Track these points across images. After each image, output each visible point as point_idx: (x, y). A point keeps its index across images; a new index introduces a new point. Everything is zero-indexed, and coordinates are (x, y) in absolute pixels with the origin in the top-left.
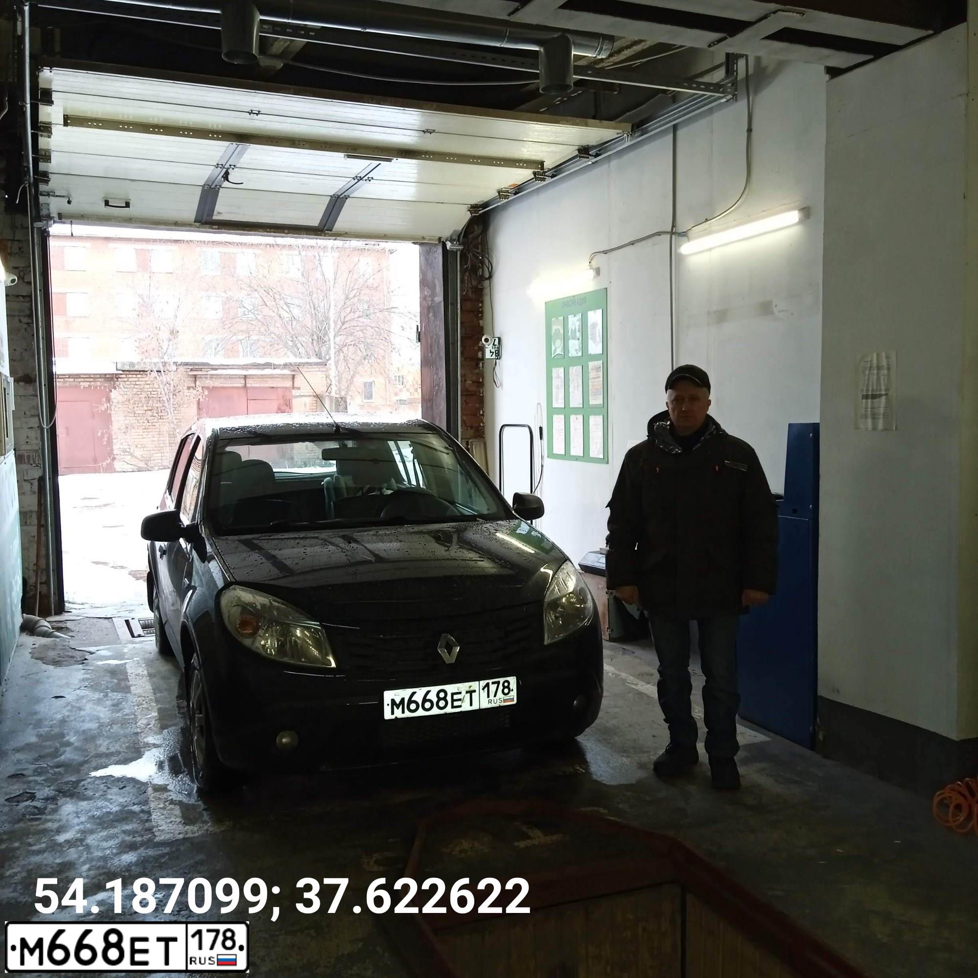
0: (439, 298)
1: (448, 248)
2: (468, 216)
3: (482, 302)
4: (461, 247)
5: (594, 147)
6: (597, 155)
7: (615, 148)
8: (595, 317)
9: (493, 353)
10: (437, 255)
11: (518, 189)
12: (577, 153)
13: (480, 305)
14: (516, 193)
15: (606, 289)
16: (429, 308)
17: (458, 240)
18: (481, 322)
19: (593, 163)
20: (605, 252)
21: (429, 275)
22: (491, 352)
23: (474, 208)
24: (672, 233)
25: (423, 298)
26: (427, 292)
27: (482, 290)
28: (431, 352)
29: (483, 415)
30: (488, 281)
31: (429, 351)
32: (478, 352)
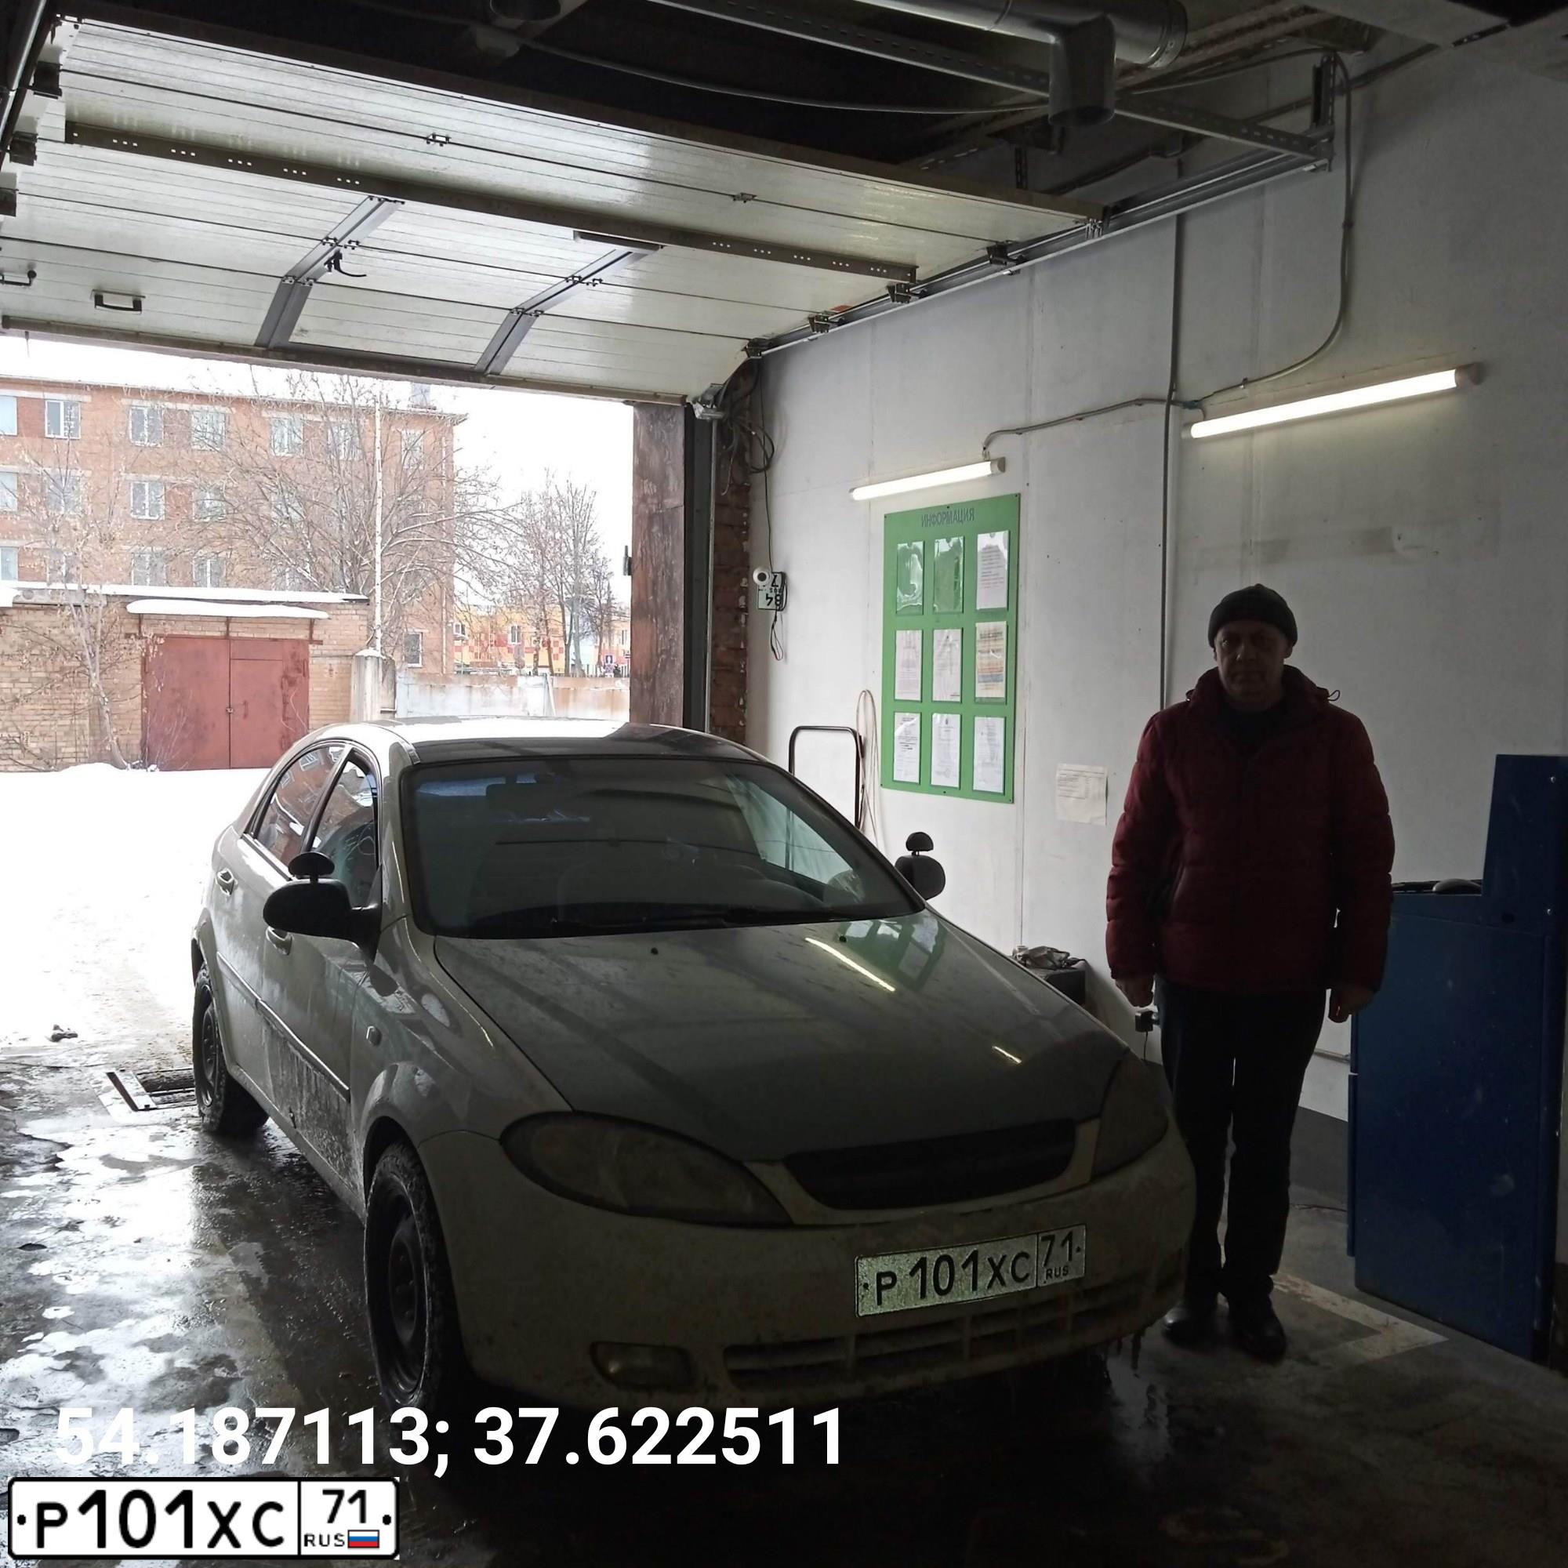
0: (676, 499)
1: (697, 415)
2: (742, 357)
3: (748, 510)
4: (719, 415)
5: (1015, 246)
6: (1020, 261)
9: (772, 599)
10: (672, 427)
11: (846, 316)
12: (985, 252)
13: (745, 515)
14: (838, 324)
15: (1018, 496)
16: (651, 518)
17: (715, 402)
18: (745, 543)
19: (1012, 274)
20: (1018, 431)
21: (654, 461)
22: (767, 598)
23: (753, 345)
25: (640, 499)
26: (649, 488)
27: (748, 489)
28: (655, 593)
29: (743, 707)
30: (762, 475)
31: (650, 591)
32: (739, 597)
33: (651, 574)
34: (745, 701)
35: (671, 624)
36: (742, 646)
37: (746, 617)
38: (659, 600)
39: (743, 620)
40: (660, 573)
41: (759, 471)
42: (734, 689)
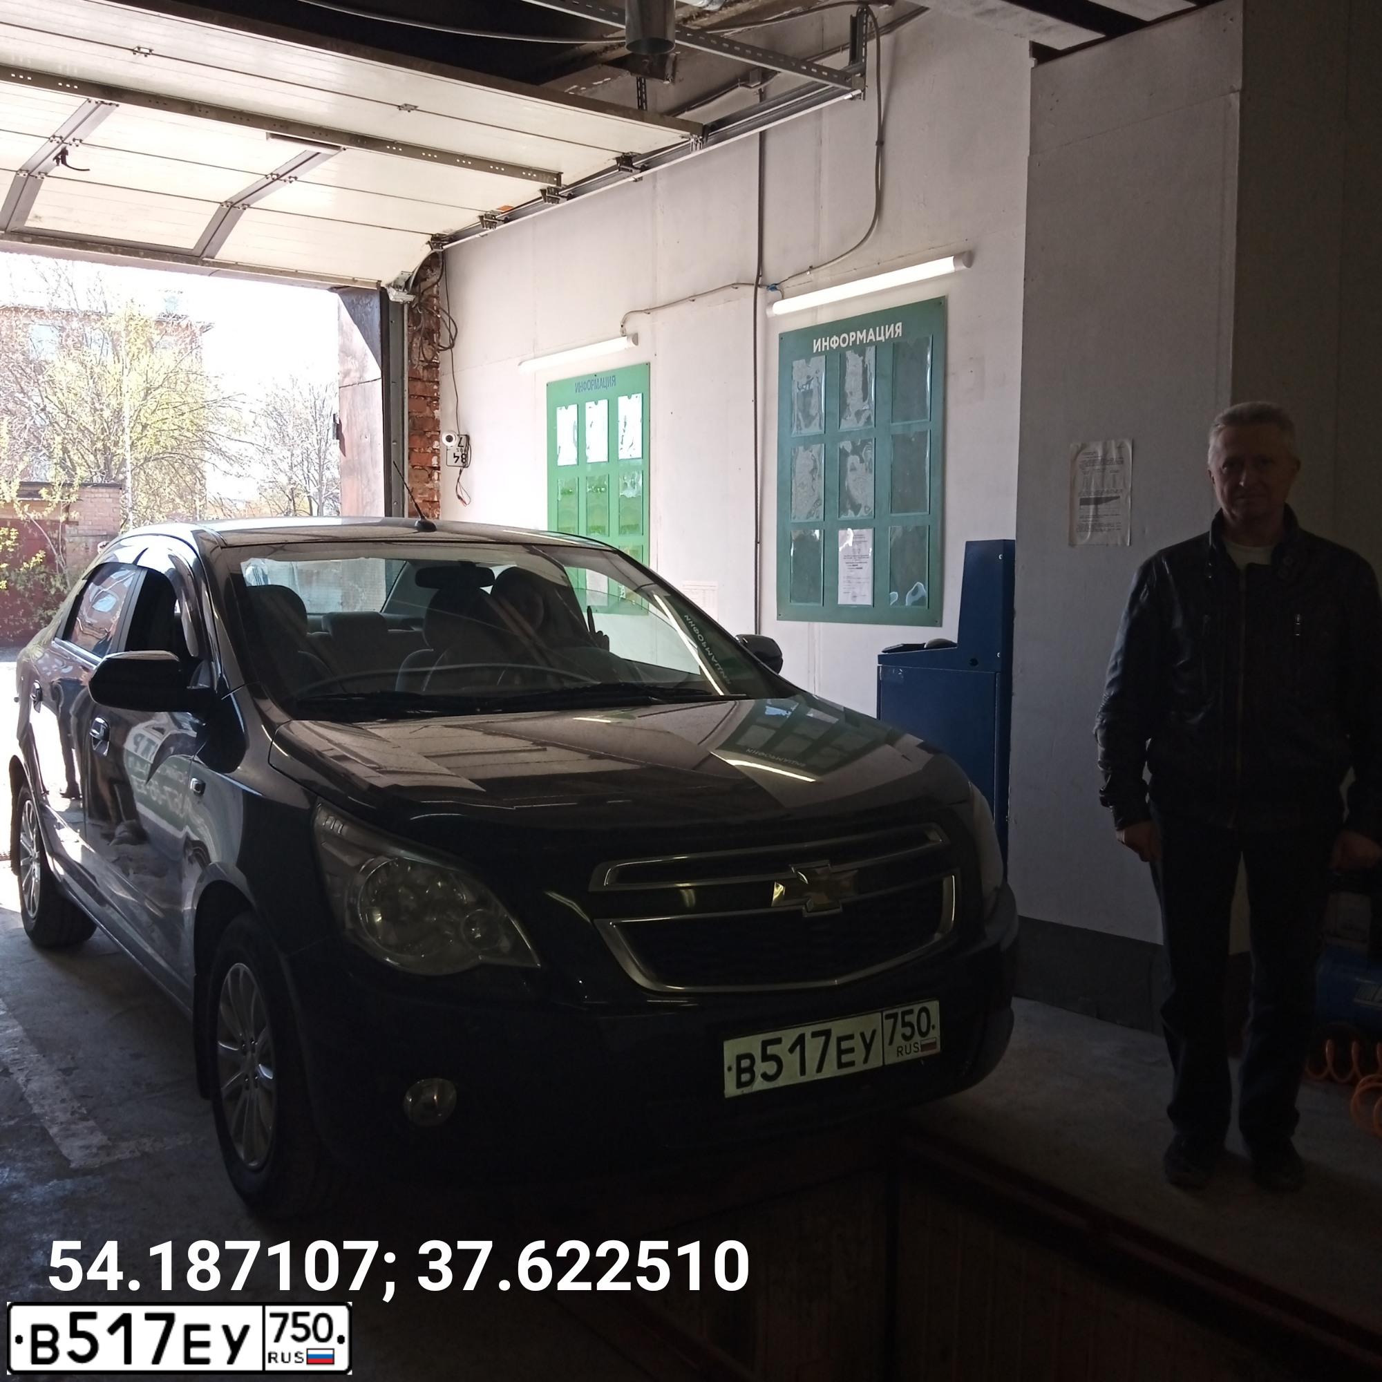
0: (373, 373)
1: (391, 298)
2: (427, 251)
3: (438, 383)
4: (411, 298)
5: (640, 156)
6: (643, 169)
7: (672, 160)
8: (630, 407)
9: (458, 457)
10: (370, 310)
11: (511, 215)
12: (615, 163)
13: (435, 387)
14: (506, 221)
15: (648, 364)
16: (355, 388)
17: (407, 286)
18: (436, 411)
19: (636, 181)
20: (648, 311)
22: (455, 457)
23: (437, 240)
24: (757, 285)
25: (344, 374)
26: (352, 365)
27: (437, 366)
28: (359, 454)
30: (448, 352)
31: (355, 452)
32: (432, 458)
33: (355, 438)
35: (372, 480)
37: (439, 474)
38: (363, 460)
39: (436, 476)
40: (363, 437)
41: (446, 349)
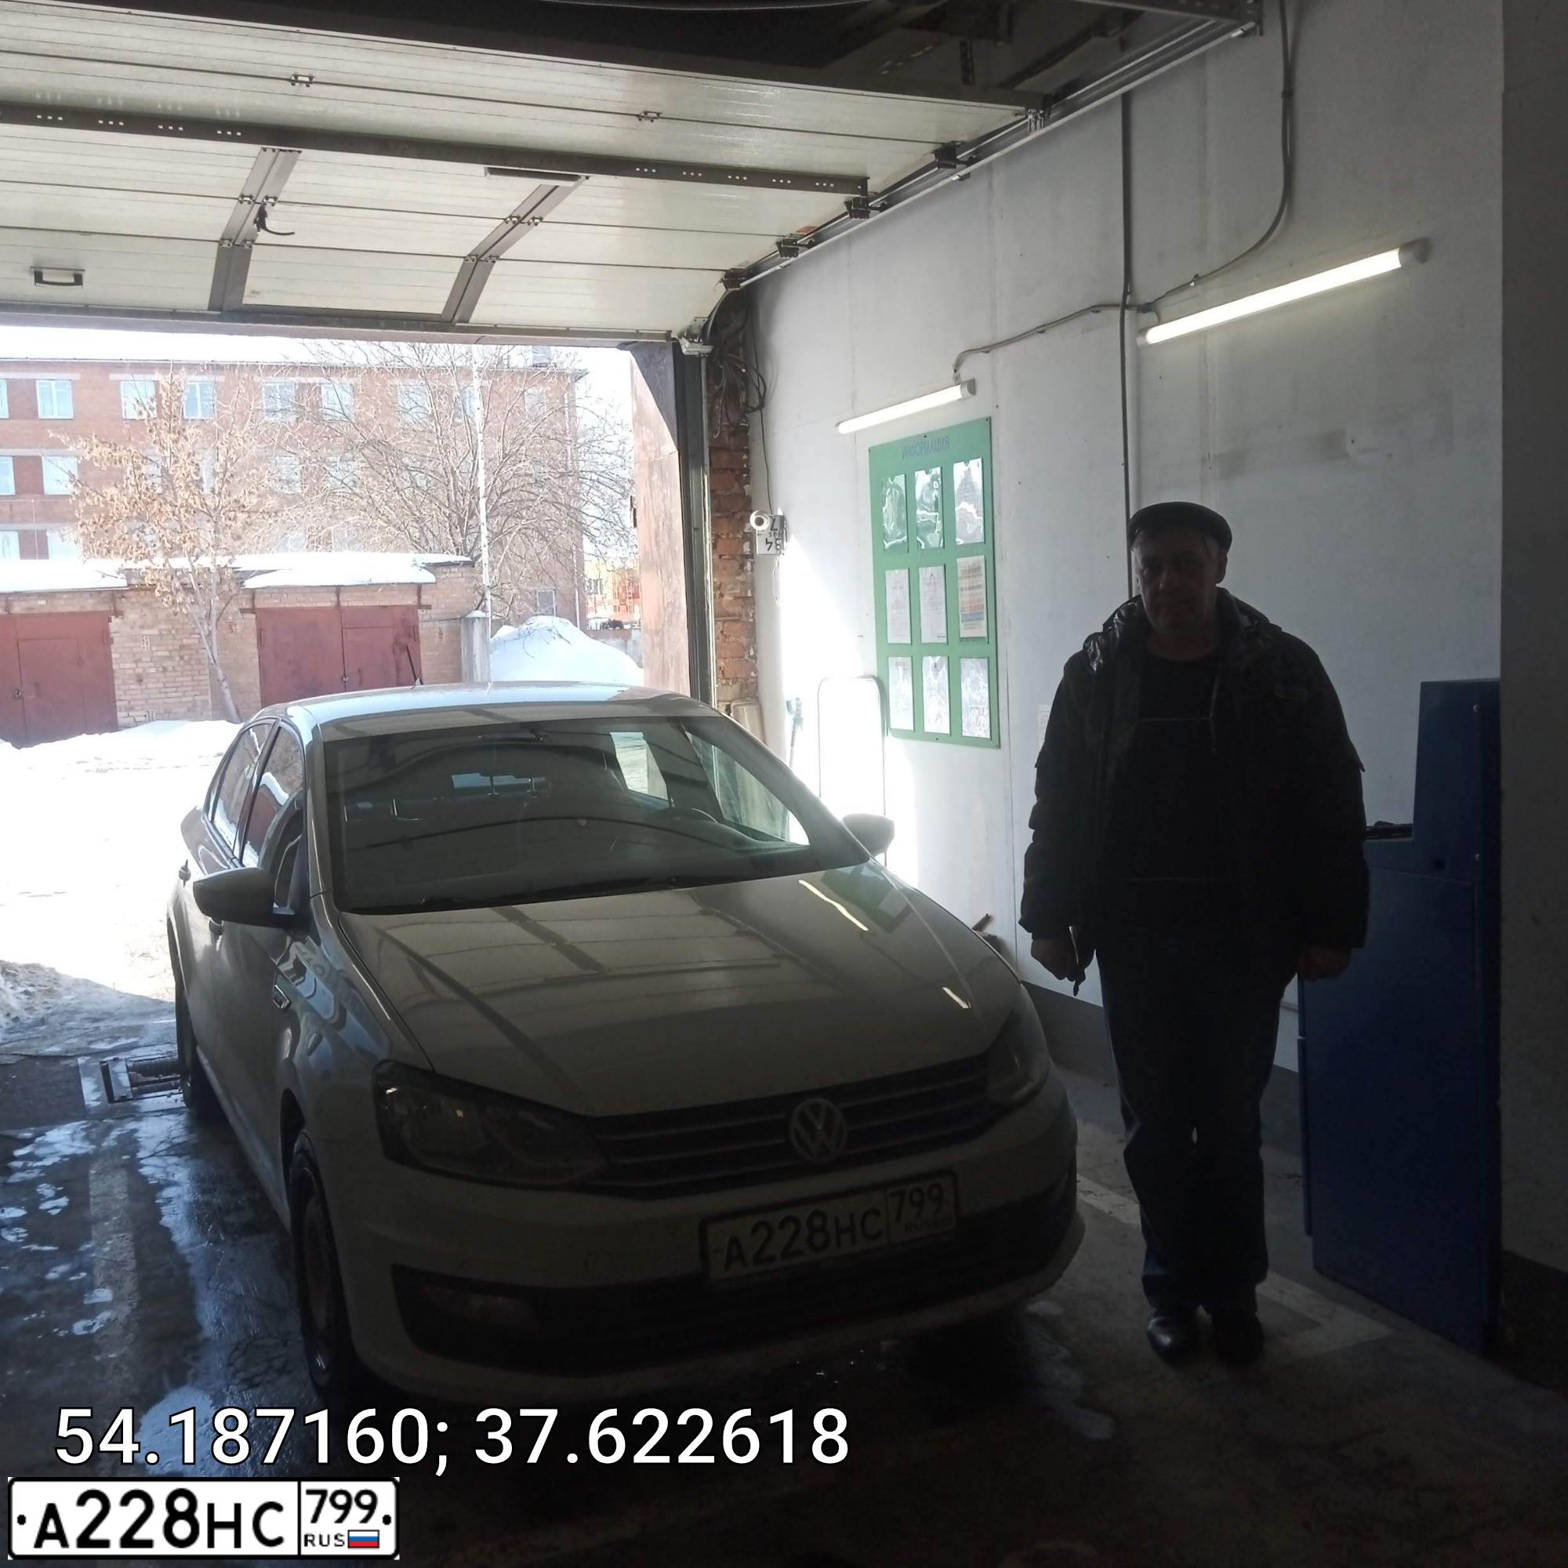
0: (670, 447)
1: (684, 351)
2: (721, 291)
3: (748, 452)
4: (707, 349)
5: (965, 145)
6: (971, 161)
7: (1006, 146)
8: (968, 472)
9: (771, 543)
11: (816, 236)
12: (932, 158)
13: (745, 457)
14: (811, 245)
15: (989, 420)
16: (651, 466)
17: (703, 337)
18: (746, 487)
19: (962, 179)
20: (987, 349)
21: (651, 406)
22: (767, 543)
23: (732, 277)
24: (1124, 306)
26: (646, 435)
27: (746, 429)
28: (658, 544)
29: (754, 657)
30: (757, 414)
31: (653, 543)
32: (743, 543)
33: (653, 525)
34: (755, 651)
35: (674, 576)
36: (749, 594)
37: (752, 563)
38: (662, 551)
39: (749, 566)
40: (661, 523)
41: (754, 410)
42: (744, 640)
